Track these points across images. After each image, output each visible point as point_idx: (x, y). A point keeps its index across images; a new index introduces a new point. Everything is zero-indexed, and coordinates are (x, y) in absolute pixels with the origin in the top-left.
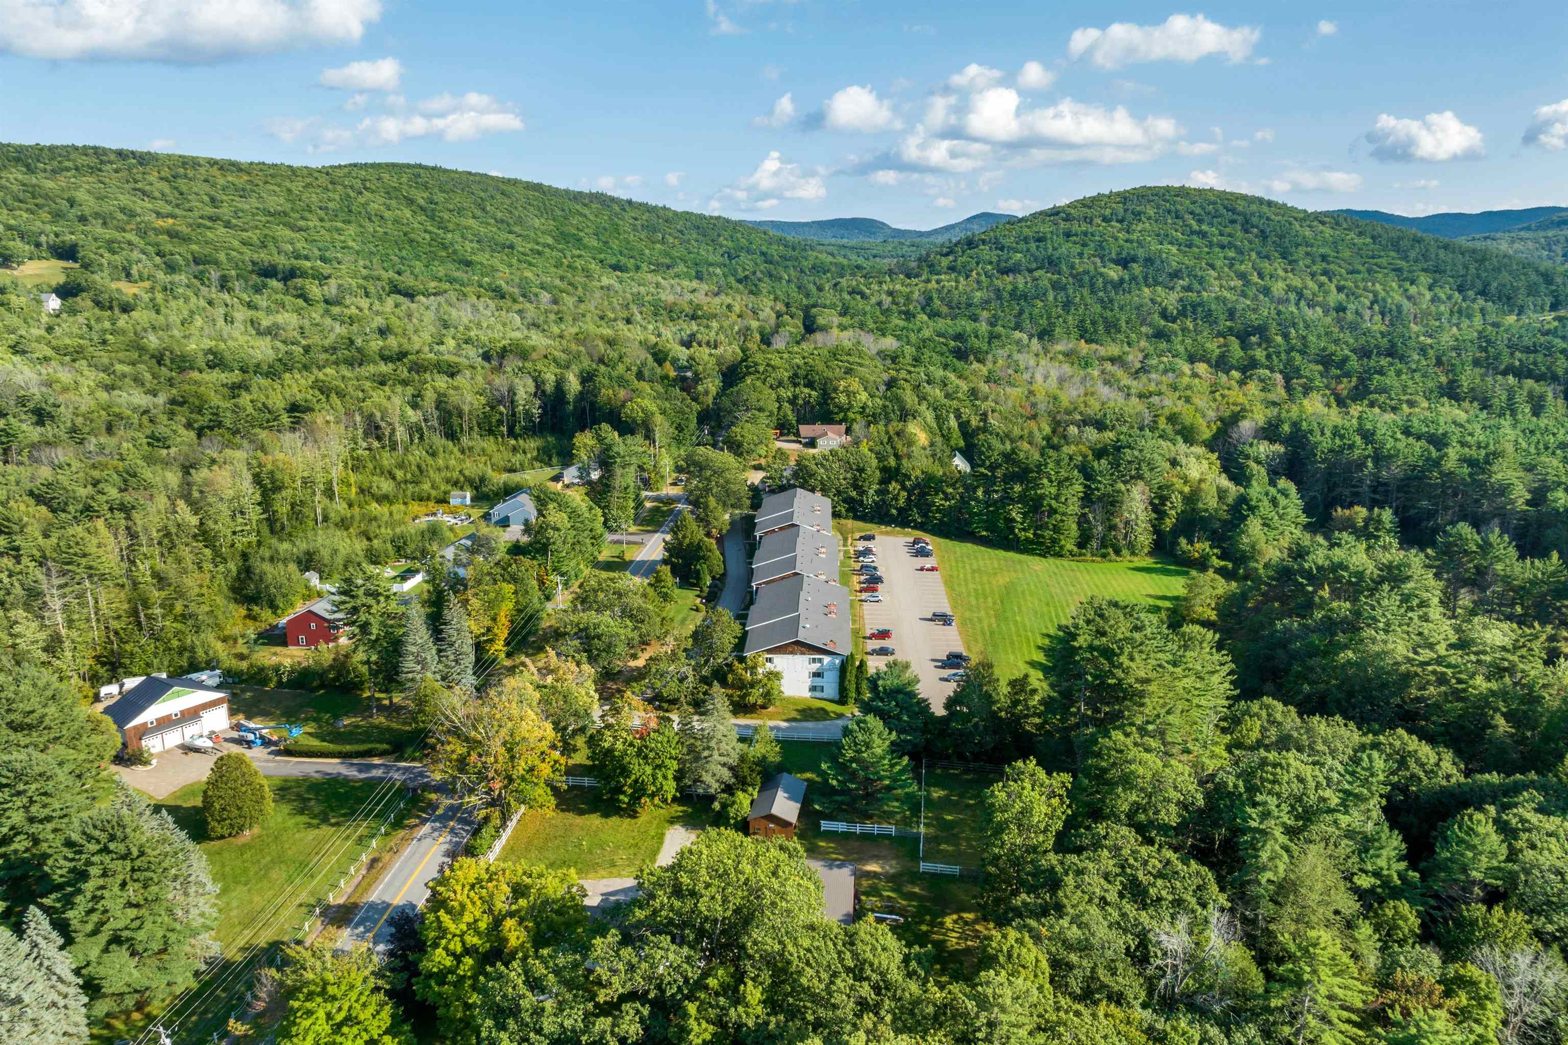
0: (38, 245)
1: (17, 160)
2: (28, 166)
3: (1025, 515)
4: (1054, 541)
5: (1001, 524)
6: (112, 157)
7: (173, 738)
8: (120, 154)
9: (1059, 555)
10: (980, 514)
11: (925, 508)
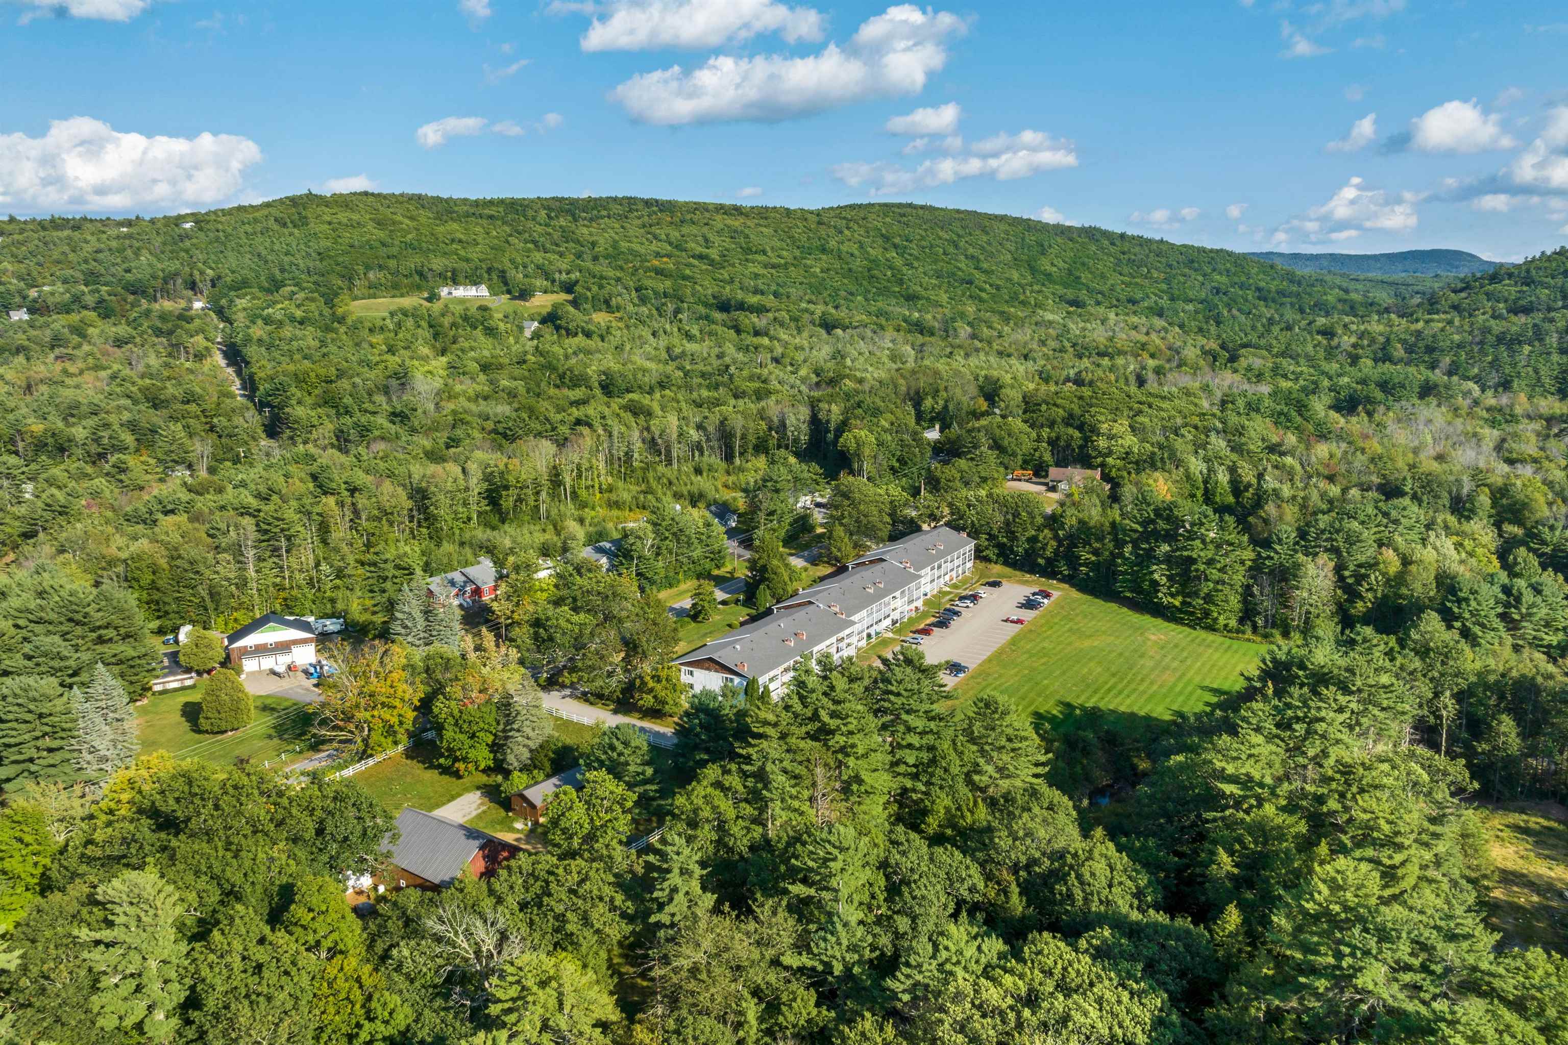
0: (553, 281)
1: (568, 211)
2: (573, 215)
3: (1170, 578)
4: (1207, 614)
5: (1146, 585)
6: (640, 207)
7: (268, 663)
8: (648, 203)
9: (1212, 628)
10: (1125, 573)
11: (1073, 561)
